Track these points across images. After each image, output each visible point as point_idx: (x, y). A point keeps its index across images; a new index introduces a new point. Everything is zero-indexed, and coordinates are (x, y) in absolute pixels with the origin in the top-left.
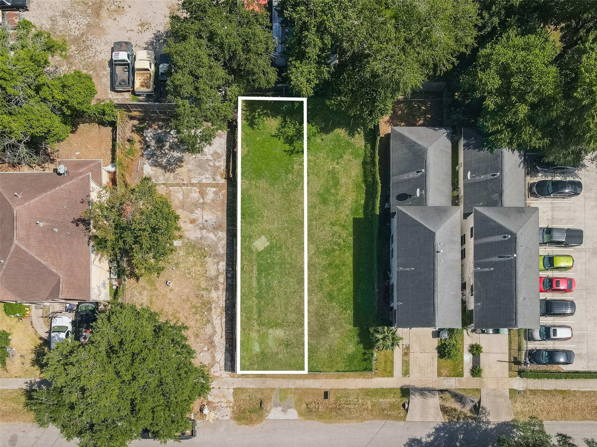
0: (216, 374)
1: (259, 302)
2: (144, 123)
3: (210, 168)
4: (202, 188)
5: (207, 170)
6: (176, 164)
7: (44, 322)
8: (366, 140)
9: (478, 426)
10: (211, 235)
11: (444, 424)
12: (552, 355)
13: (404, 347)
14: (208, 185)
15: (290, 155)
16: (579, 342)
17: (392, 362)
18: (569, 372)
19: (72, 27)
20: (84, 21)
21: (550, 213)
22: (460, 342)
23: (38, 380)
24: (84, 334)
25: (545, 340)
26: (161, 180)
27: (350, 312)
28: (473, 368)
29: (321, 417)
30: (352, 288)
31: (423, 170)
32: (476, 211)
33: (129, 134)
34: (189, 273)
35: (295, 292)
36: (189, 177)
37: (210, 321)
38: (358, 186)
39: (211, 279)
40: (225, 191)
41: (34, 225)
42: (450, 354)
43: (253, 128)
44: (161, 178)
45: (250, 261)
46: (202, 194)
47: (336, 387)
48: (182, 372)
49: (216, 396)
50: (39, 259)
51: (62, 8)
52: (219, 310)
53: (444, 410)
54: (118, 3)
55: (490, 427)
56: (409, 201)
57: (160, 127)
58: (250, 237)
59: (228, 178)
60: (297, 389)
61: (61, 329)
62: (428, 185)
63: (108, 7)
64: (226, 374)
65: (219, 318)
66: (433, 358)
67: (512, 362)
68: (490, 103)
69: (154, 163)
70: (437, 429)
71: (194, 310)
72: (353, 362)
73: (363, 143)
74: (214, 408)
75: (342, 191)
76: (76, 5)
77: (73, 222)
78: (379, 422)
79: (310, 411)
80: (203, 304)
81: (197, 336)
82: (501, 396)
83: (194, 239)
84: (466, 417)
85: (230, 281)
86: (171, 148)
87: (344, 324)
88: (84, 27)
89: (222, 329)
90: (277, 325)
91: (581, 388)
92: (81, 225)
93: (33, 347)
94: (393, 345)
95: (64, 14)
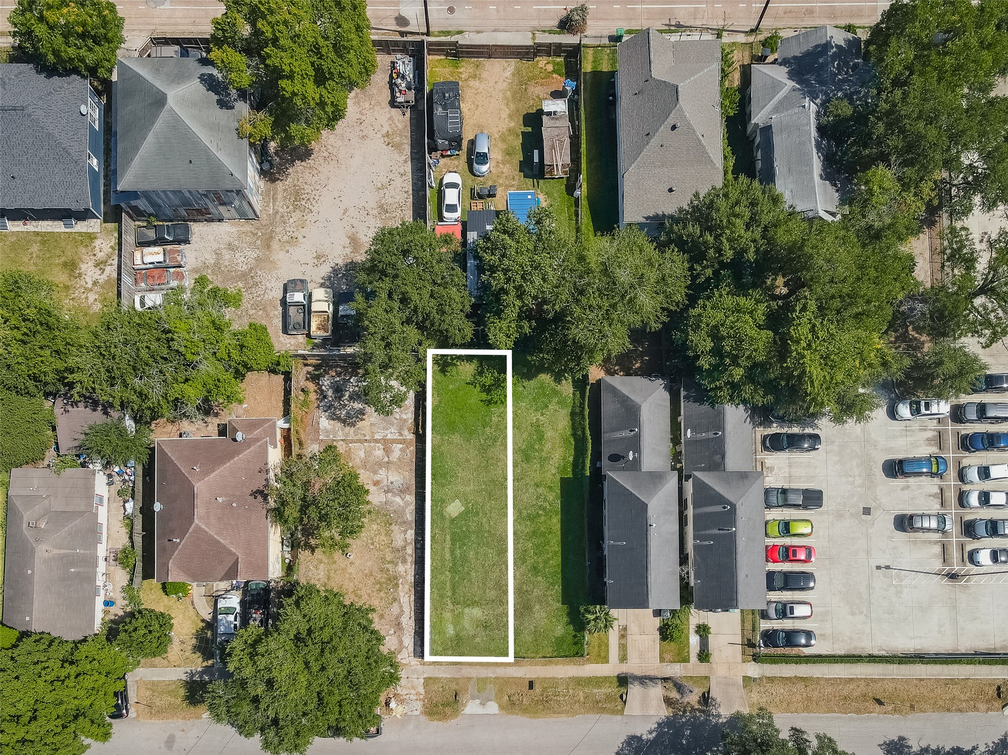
0: (403, 661)
1: (454, 578)
2: (320, 369)
3: (396, 421)
4: (387, 444)
5: (392, 424)
6: (357, 417)
7: (207, 602)
8: (575, 386)
9: (707, 720)
10: (398, 499)
11: (667, 718)
12: (790, 637)
13: (621, 627)
14: (394, 441)
15: (488, 405)
16: (823, 621)
17: (607, 646)
18: (810, 656)
19: (239, 261)
20: (253, 254)
21: (787, 470)
22: (686, 622)
23: (200, 669)
24: (254, 616)
25: (781, 619)
26: (340, 435)
27: (558, 588)
28: (700, 652)
29: (525, 711)
30: (560, 560)
31: (636, 430)
32: (695, 477)
33: (303, 383)
34: (373, 544)
35: (494, 564)
36: (372, 432)
37: (396, 599)
38: (566, 441)
39: (398, 550)
40: (413, 448)
41: (213, 500)
42: (672, 636)
43: (445, 375)
44: (340, 433)
45: (442, 529)
46: (387, 451)
47: (542, 676)
48: (372, 660)
49: (405, 687)
50: (218, 538)
51: (227, 239)
52: (407, 587)
53: (668, 701)
54: (291, 233)
55: (720, 721)
56: (621, 464)
57: (339, 375)
58: (443, 501)
59: (416, 433)
60: (497, 678)
61: (228, 611)
62: (642, 447)
63: (280, 237)
64: (415, 661)
65: (407, 595)
66: (654, 641)
67: (746, 645)
68: (704, 363)
69: (331, 416)
70: (659, 724)
71: (378, 586)
72: (562, 645)
73: (571, 390)
74: (402, 702)
75: (548, 446)
76: (243, 236)
77: (251, 495)
78: (593, 717)
79: (512, 704)
80: (389, 579)
81: (382, 617)
82: (733, 685)
83: (378, 504)
84: (693, 709)
85: (419, 551)
86: (351, 398)
87: (551, 602)
88: (253, 261)
89: (411, 608)
90: (474, 604)
91: (826, 675)
92: (259, 497)
93: (194, 631)
94: (606, 626)
95: (231, 247)
